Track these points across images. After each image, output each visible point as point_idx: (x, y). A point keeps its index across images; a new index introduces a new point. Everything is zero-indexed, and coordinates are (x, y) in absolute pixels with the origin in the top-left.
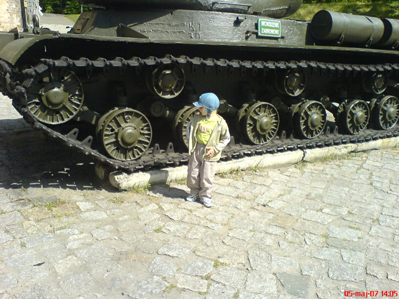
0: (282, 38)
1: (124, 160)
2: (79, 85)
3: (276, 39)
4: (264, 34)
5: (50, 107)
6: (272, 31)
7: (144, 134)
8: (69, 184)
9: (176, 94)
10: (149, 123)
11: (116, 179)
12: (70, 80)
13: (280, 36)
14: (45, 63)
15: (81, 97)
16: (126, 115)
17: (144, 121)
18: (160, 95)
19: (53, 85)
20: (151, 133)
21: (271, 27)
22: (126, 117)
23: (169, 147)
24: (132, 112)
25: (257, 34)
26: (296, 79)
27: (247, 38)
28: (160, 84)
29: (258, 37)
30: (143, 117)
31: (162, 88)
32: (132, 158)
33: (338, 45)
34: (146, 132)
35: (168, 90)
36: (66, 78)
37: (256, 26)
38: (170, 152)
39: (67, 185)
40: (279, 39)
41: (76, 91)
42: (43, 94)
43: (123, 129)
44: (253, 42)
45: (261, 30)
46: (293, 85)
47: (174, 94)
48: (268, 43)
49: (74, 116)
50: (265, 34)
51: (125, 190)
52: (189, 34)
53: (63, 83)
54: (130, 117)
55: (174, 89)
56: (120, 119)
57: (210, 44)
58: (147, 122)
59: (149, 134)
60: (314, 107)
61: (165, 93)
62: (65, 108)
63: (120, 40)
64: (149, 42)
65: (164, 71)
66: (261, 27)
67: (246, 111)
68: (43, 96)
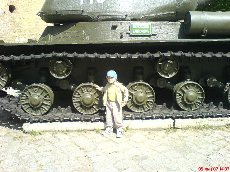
3: (149, 36)
6: (143, 31)
9: (67, 76)
25: (129, 34)
26: (168, 65)
27: (122, 37)
28: (55, 69)
29: (131, 36)
33: (203, 38)
45: (132, 31)
46: (166, 69)
47: (65, 76)
50: (136, 33)
52: (82, 37)
55: (65, 72)
60: (190, 86)
61: (59, 75)
66: (133, 29)
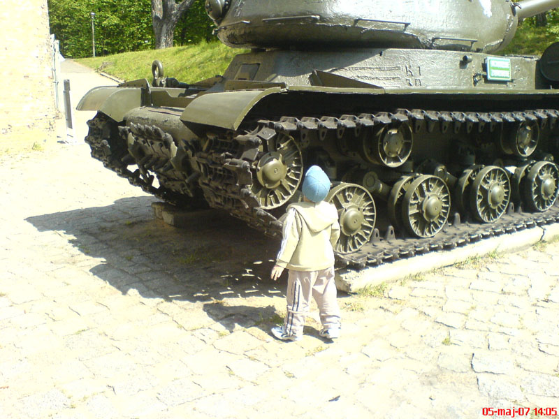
0: (512, 81)
1: (344, 252)
2: (297, 155)
3: (505, 82)
4: (494, 77)
5: (267, 185)
7: (366, 216)
8: (271, 290)
9: (403, 161)
10: (373, 201)
11: (344, 279)
12: (286, 148)
13: (510, 79)
14: (271, 126)
15: (300, 171)
16: (348, 191)
17: (367, 198)
18: (385, 162)
19: (270, 155)
20: (375, 214)
21: (501, 67)
22: (347, 194)
23: (390, 232)
24: (354, 188)
25: (485, 77)
27: (475, 83)
28: (385, 148)
29: (487, 81)
30: (367, 193)
31: (387, 153)
32: (353, 250)
34: (369, 214)
35: (393, 156)
36: (282, 146)
37: (485, 67)
38: (391, 239)
39: (270, 291)
40: (508, 83)
41: (292, 163)
42: (259, 168)
43: (346, 210)
44: (482, 88)
45: (490, 72)
47: (400, 161)
48: (498, 89)
49: (290, 196)
51: (355, 293)
52: (407, 80)
53: (280, 152)
54: (351, 194)
55: (400, 154)
56: (340, 198)
57: (447, 93)
58: (371, 200)
59: (372, 217)
61: (391, 160)
62: (281, 187)
63: (354, 93)
64: (384, 93)
65: (390, 131)
66: (491, 68)
67: (470, 179)
68: (258, 170)
